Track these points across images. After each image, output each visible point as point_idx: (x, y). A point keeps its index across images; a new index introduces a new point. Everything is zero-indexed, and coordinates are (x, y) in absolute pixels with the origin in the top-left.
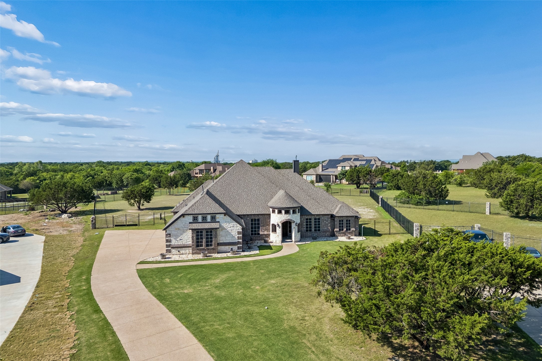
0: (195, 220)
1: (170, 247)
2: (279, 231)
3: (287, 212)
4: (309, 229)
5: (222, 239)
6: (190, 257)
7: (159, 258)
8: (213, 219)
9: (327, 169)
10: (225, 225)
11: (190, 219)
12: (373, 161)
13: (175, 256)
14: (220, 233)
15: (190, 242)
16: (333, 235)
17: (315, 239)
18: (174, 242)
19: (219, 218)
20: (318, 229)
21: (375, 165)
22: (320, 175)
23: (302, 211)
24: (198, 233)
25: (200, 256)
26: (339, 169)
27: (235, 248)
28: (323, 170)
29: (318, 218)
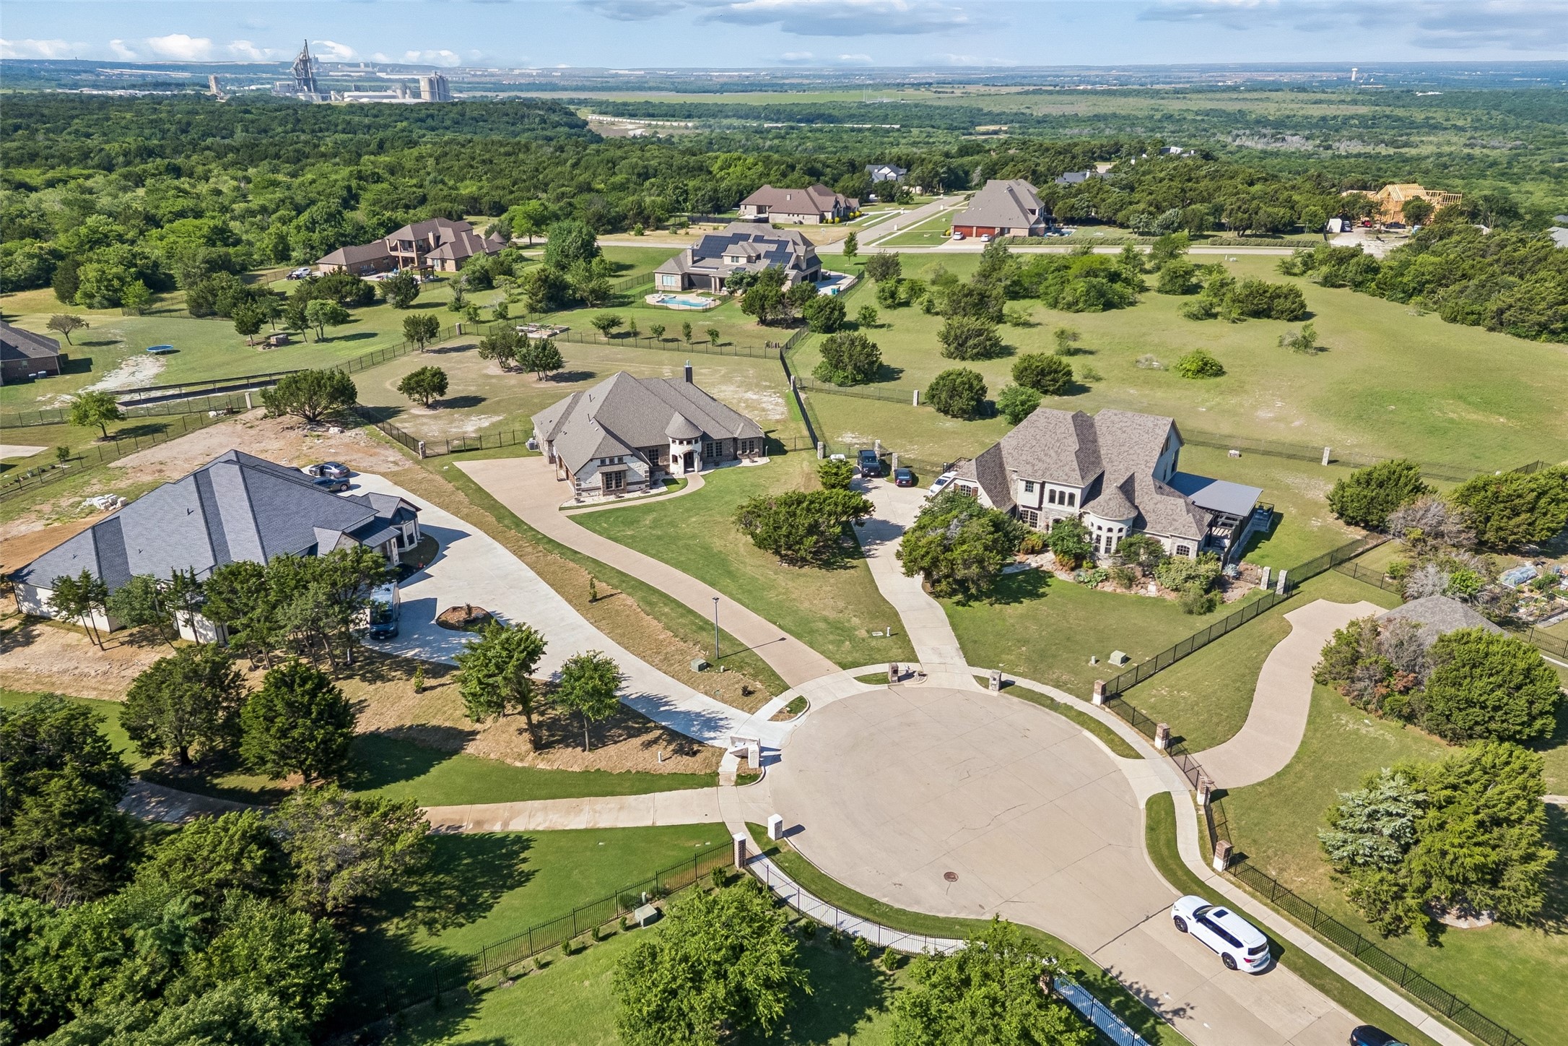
0: (603, 462)
1: (580, 491)
2: (681, 461)
3: (689, 442)
4: (710, 455)
5: (630, 480)
6: (603, 499)
7: (574, 503)
8: (621, 460)
9: (703, 258)
10: (632, 465)
11: (598, 463)
12: (791, 244)
13: (588, 500)
14: (628, 473)
15: (600, 484)
16: (736, 459)
17: (717, 465)
18: (584, 486)
19: (626, 459)
20: (719, 453)
21: (794, 256)
22: (689, 275)
23: (705, 437)
24: (607, 476)
25: (612, 498)
26: (727, 260)
27: (643, 486)
28: (694, 262)
29: (720, 443)
